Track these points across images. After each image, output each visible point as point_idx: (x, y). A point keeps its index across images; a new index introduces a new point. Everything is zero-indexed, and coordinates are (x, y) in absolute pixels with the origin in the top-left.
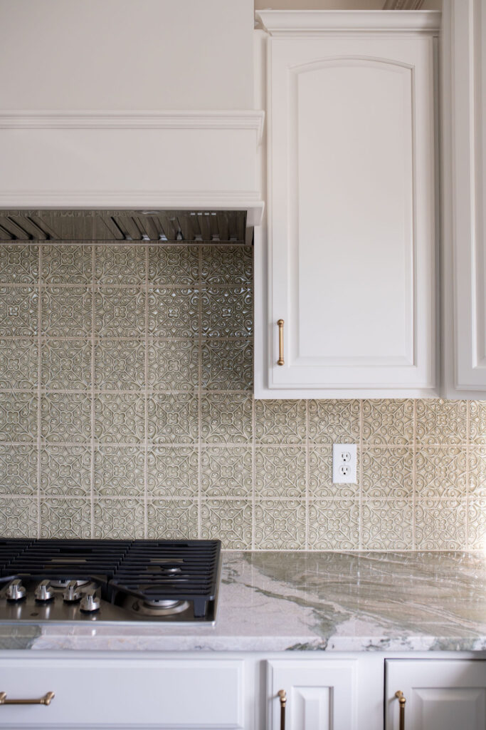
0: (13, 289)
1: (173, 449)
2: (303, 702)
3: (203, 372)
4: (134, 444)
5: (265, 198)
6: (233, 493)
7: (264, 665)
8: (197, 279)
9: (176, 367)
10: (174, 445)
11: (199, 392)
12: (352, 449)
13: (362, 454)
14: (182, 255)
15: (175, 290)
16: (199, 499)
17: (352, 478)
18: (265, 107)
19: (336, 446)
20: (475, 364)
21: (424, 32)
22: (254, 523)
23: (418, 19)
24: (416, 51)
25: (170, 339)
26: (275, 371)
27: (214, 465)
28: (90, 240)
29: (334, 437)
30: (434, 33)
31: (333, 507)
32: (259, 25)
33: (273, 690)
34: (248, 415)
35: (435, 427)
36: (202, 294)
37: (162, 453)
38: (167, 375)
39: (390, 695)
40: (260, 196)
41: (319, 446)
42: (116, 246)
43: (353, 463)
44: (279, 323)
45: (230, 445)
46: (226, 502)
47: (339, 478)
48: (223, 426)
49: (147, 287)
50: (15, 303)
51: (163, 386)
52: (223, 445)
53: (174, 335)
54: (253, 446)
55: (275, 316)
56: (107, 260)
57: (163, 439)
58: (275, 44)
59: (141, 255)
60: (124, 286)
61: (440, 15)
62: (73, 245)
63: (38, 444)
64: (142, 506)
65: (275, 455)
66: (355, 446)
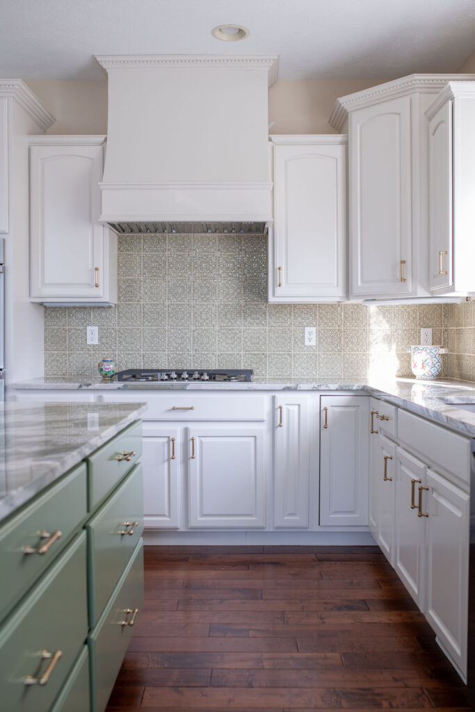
0: (155, 255)
1: (230, 330)
2: (288, 410)
3: (244, 294)
4: (212, 327)
5: (273, 217)
6: (258, 350)
7: (274, 398)
8: (241, 250)
9: (231, 291)
10: (230, 328)
11: (242, 302)
12: (313, 329)
13: (318, 332)
14: (234, 239)
15: (231, 255)
16: (242, 353)
17: (313, 343)
18: (273, 181)
19: (306, 328)
20: (359, 284)
21: (342, 143)
22: (267, 364)
23: (339, 138)
24: (338, 151)
25: (229, 278)
26: (278, 290)
27: (249, 337)
28: (191, 232)
29: (305, 324)
30: (346, 144)
31: (305, 357)
32: (270, 140)
33: (277, 405)
34: (265, 313)
35: (352, 319)
36: (244, 257)
37: (225, 331)
38: (227, 295)
39: (322, 409)
40: (271, 216)
41: (298, 328)
42: (203, 235)
43: (314, 336)
44: (279, 269)
45: (256, 328)
46: (255, 355)
47: (307, 343)
48: (253, 319)
49: (218, 254)
50: (156, 261)
51: (225, 300)
52: (253, 328)
53: (230, 276)
54: (267, 328)
55: (277, 266)
56: (199, 241)
57: (225, 325)
58: (277, 148)
59: (214, 239)
60: (207, 254)
61: (348, 136)
62: (183, 234)
63: (166, 328)
64: (215, 356)
65: (278, 332)
66: (315, 328)
